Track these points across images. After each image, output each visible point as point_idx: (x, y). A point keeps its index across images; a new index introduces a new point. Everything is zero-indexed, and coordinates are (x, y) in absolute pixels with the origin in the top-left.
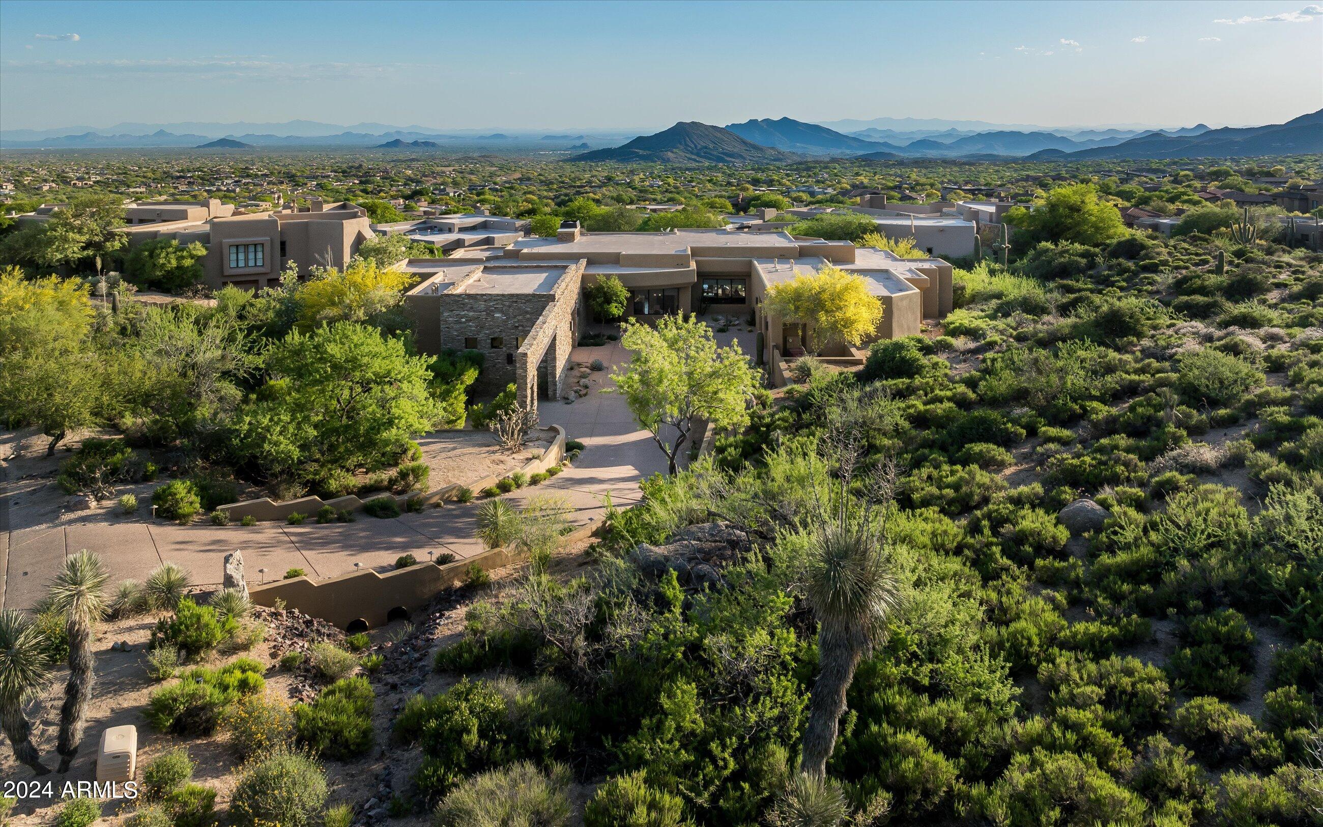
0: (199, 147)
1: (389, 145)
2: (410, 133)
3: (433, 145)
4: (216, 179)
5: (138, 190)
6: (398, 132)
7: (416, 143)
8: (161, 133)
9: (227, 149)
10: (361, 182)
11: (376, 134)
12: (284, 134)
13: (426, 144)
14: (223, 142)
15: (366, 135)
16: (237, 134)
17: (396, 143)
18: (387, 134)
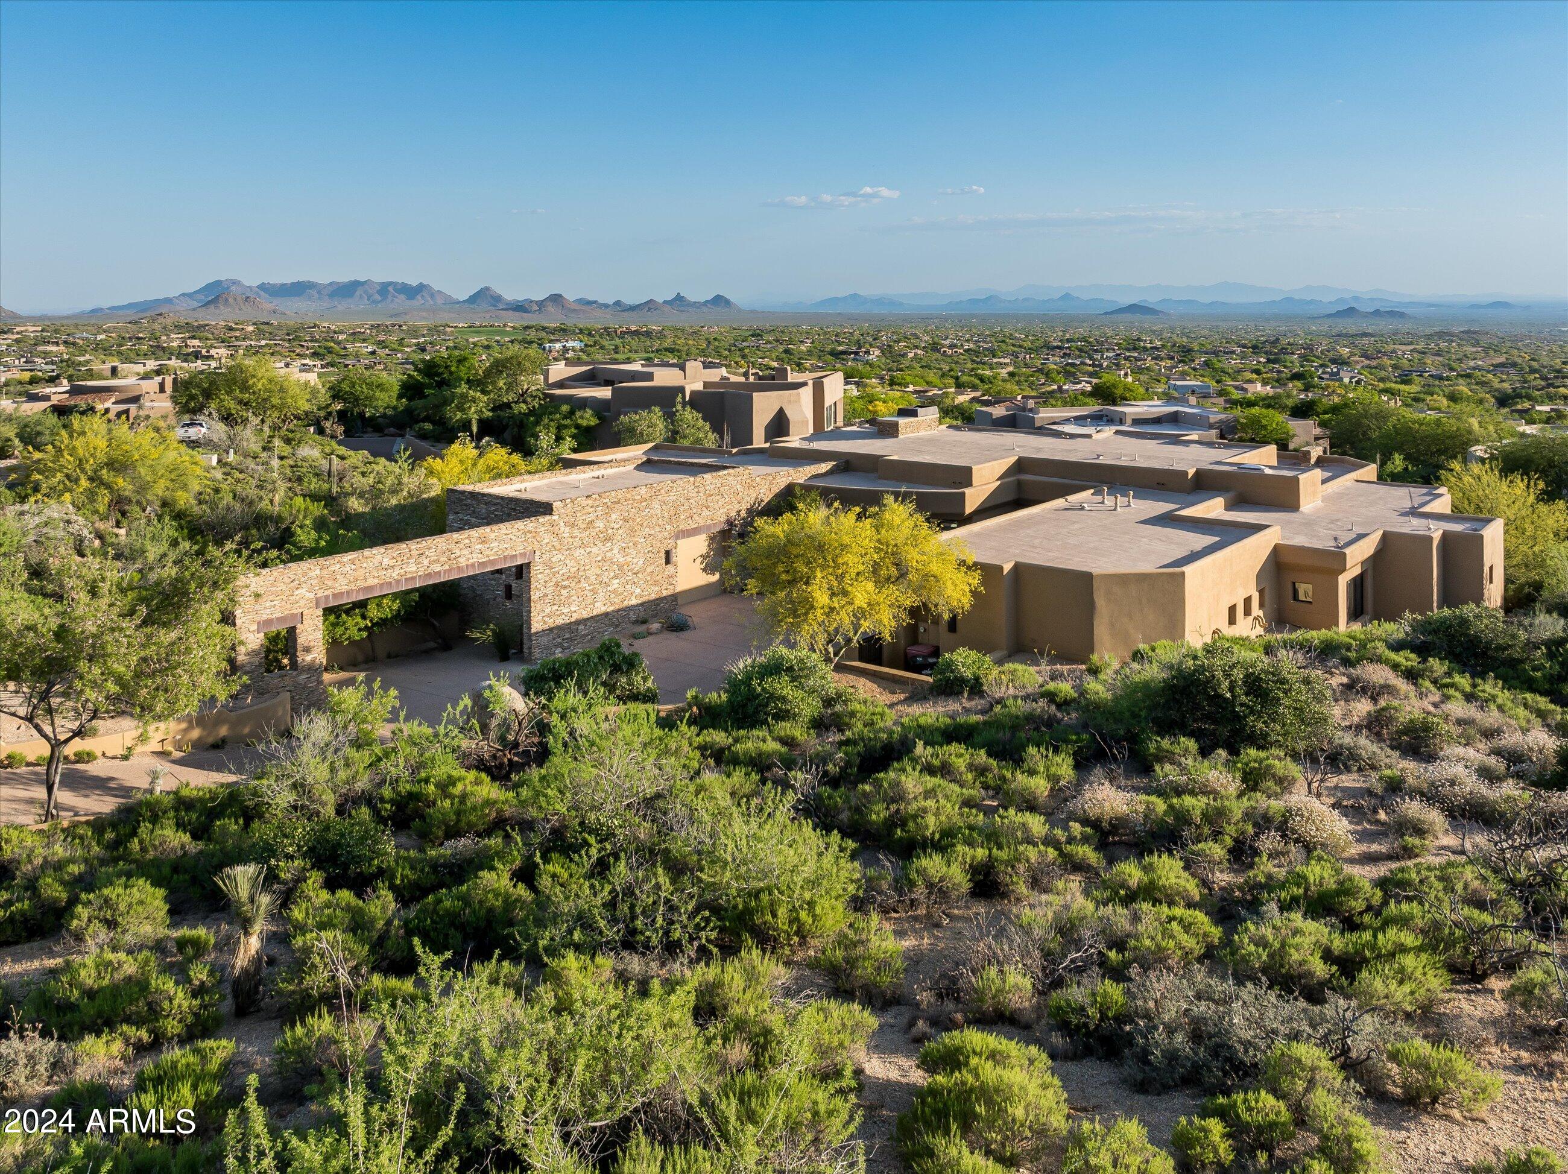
0: (1106, 313)
1: (1339, 314)
2: (1372, 300)
3: (1402, 315)
4: (1096, 351)
5: (1002, 360)
6: (1356, 299)
7: (1377, 313)
8: (1066, 297)
9: (1139, 317)
10: (1269, 361)
11: (1326, 299)
12: (1206, 299)
13: (1392, 314)
14: (1133, 308)
15: (1312, 302)
16: (1152, 299)
17: (1351, 311)
18: (1341, 300)
